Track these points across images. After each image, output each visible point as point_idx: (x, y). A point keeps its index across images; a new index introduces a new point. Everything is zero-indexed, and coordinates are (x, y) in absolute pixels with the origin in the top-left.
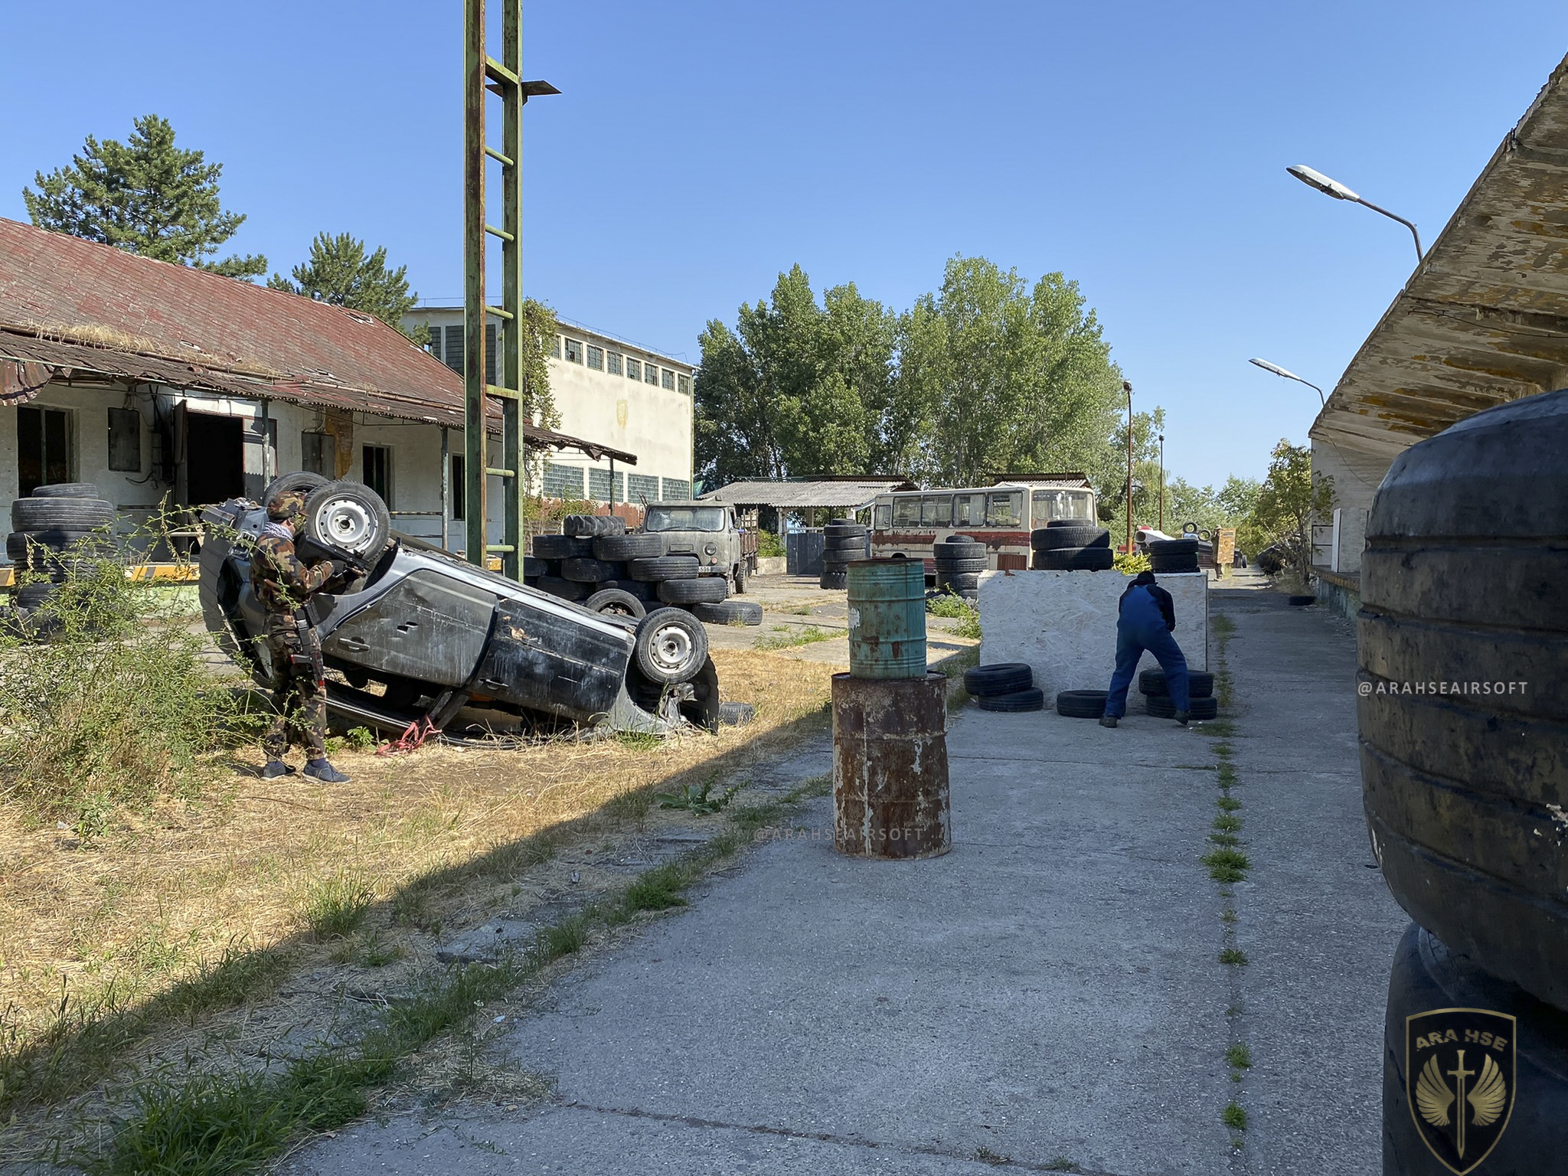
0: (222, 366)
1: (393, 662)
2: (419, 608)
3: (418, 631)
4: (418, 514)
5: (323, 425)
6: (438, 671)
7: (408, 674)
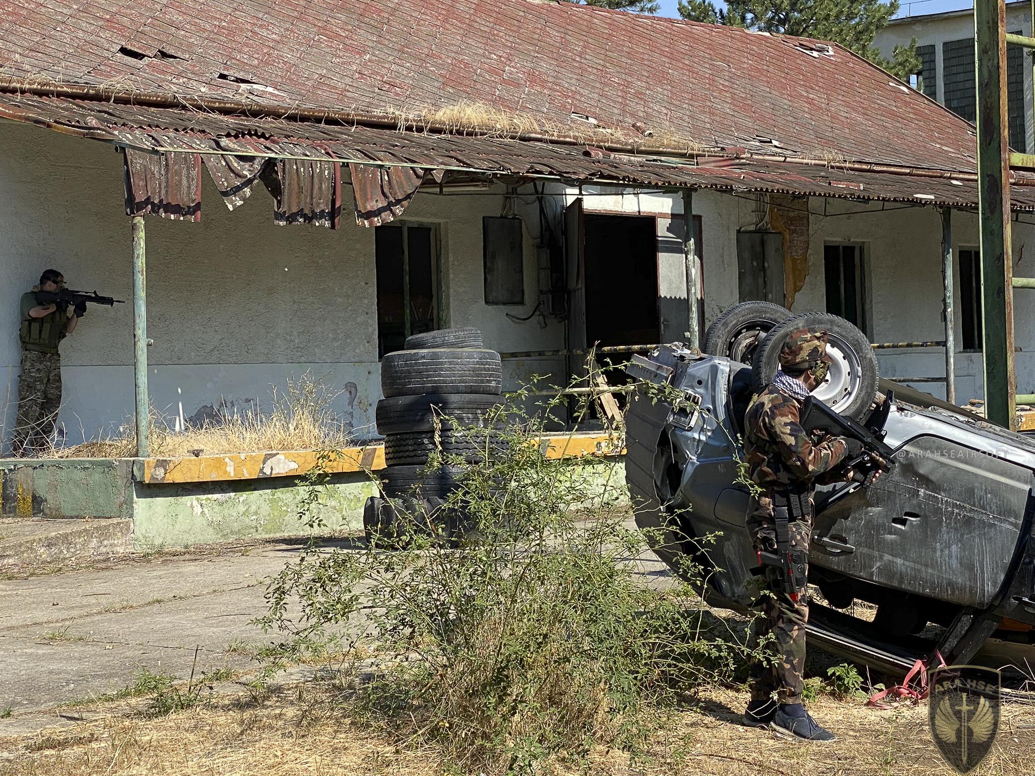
0: (626, 144)
1: (887, 570)
2: (922, 492)
3: (921, 525)
4: (909, 345)
5: (767, 218)
6: (950, 584)
7: (909, 588)
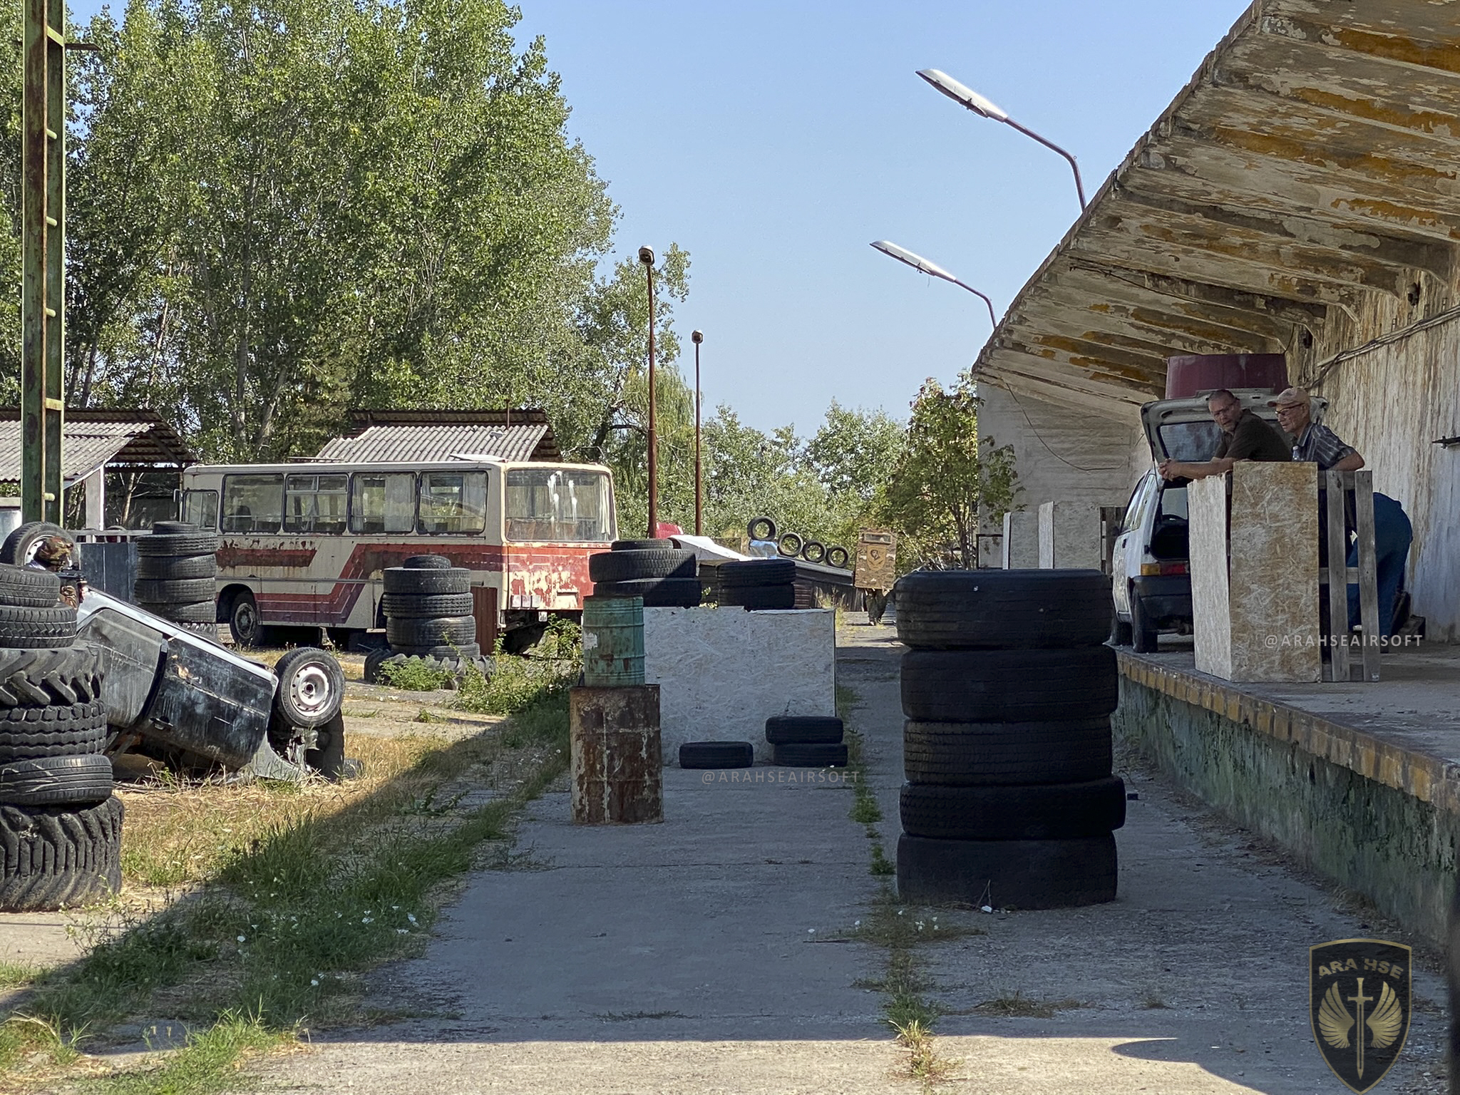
6: (112, 710)
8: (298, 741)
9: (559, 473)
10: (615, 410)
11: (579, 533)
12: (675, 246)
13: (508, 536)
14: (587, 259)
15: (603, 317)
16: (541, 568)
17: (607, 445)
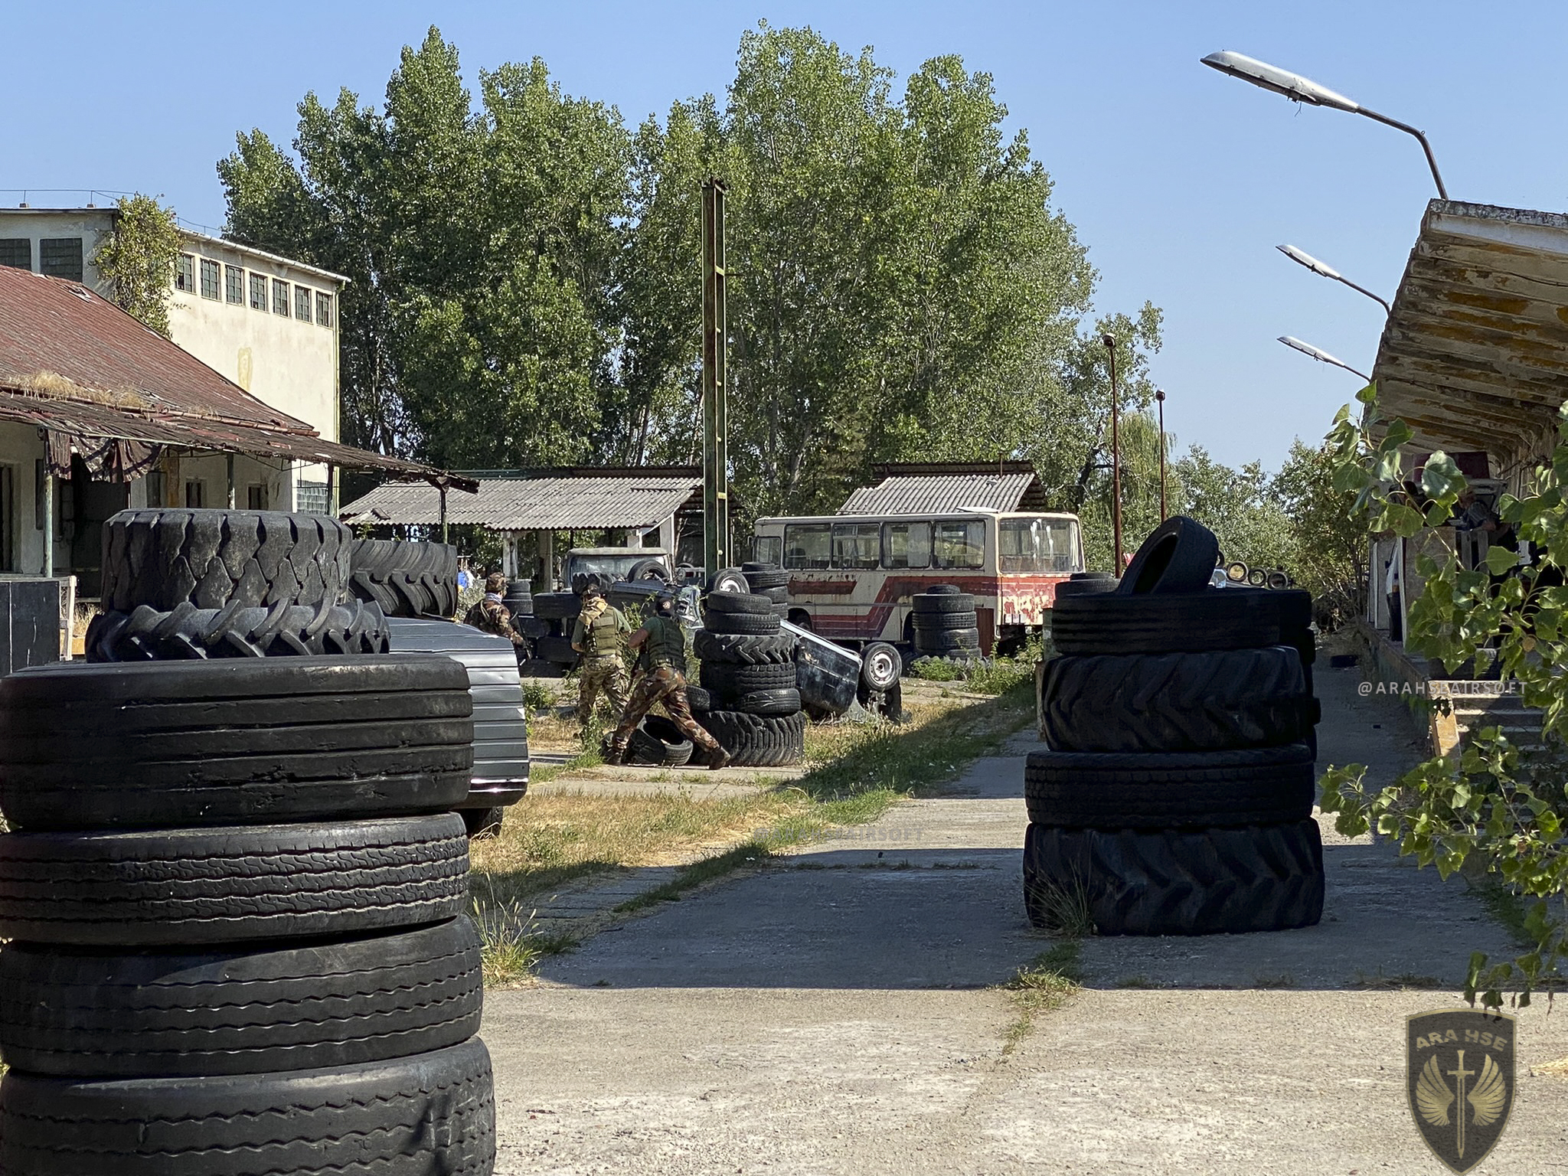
8: (874, 699)
9: (1039, 521)
10: (1096, 452)
11: (1055, 565)
12: (1149, 303)
13: (1001, 569)
14: (1070, 318)
15: (1086, 369)
16: (1027, 593)
17: (1091, 483)
